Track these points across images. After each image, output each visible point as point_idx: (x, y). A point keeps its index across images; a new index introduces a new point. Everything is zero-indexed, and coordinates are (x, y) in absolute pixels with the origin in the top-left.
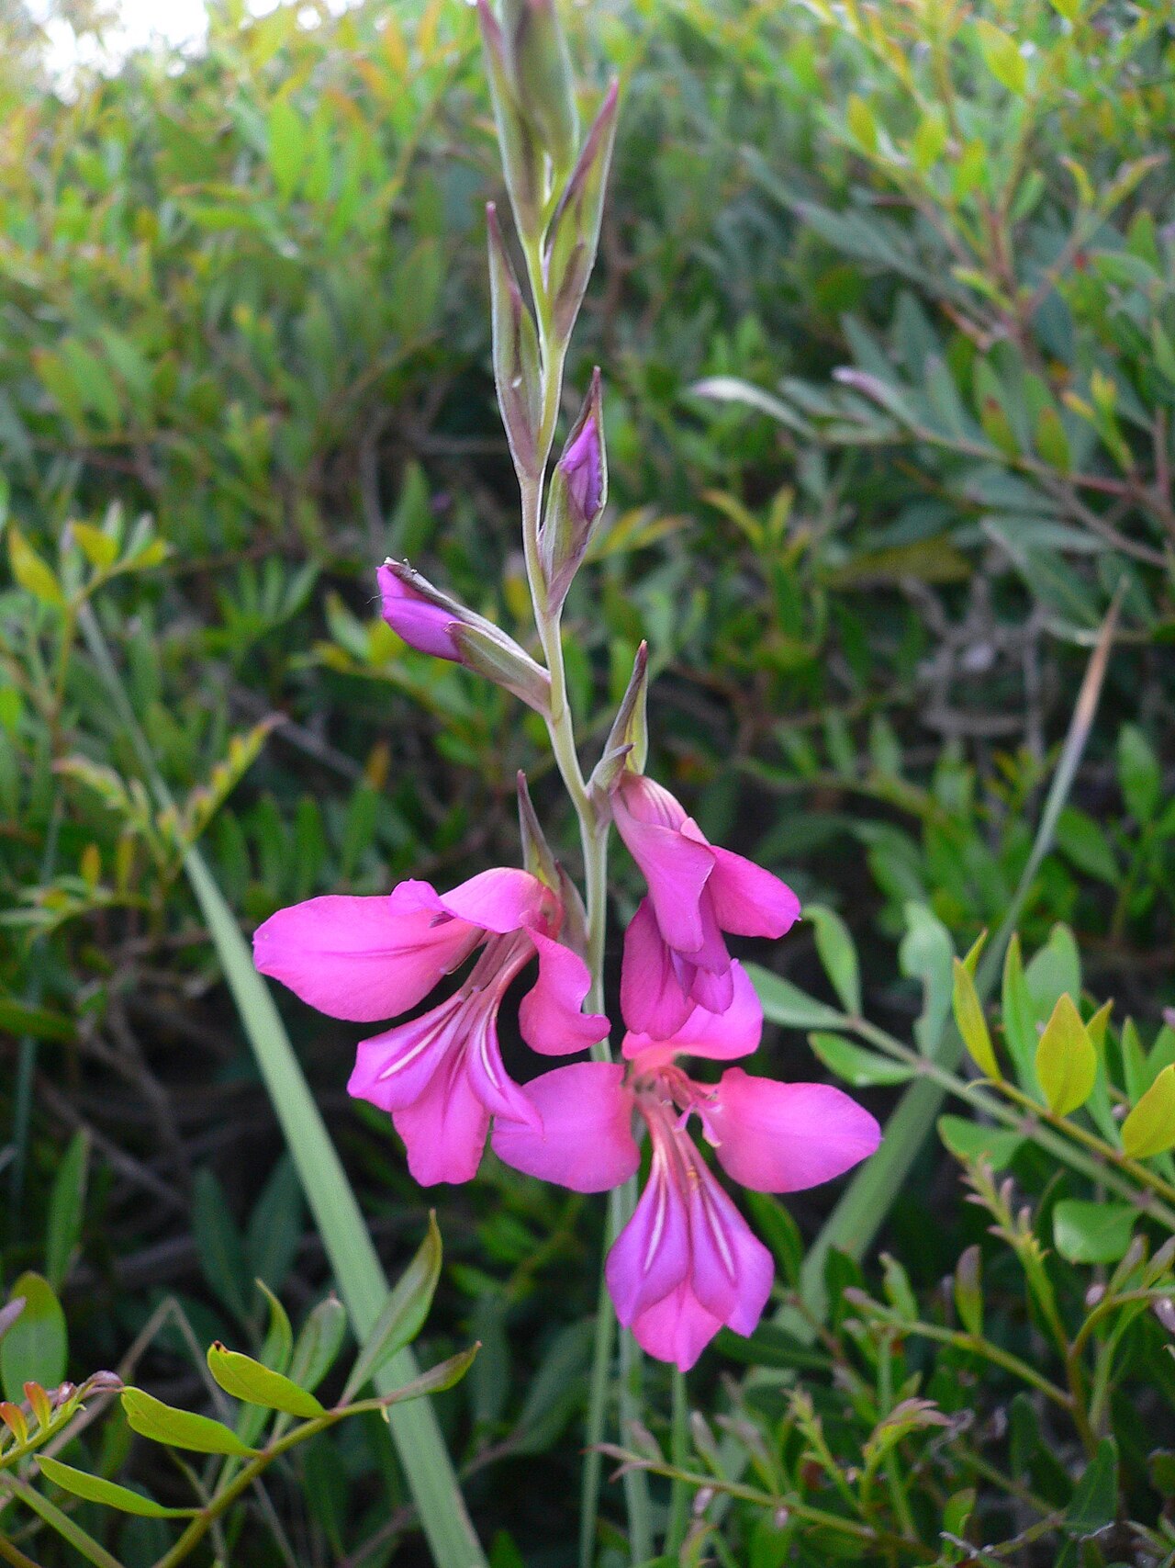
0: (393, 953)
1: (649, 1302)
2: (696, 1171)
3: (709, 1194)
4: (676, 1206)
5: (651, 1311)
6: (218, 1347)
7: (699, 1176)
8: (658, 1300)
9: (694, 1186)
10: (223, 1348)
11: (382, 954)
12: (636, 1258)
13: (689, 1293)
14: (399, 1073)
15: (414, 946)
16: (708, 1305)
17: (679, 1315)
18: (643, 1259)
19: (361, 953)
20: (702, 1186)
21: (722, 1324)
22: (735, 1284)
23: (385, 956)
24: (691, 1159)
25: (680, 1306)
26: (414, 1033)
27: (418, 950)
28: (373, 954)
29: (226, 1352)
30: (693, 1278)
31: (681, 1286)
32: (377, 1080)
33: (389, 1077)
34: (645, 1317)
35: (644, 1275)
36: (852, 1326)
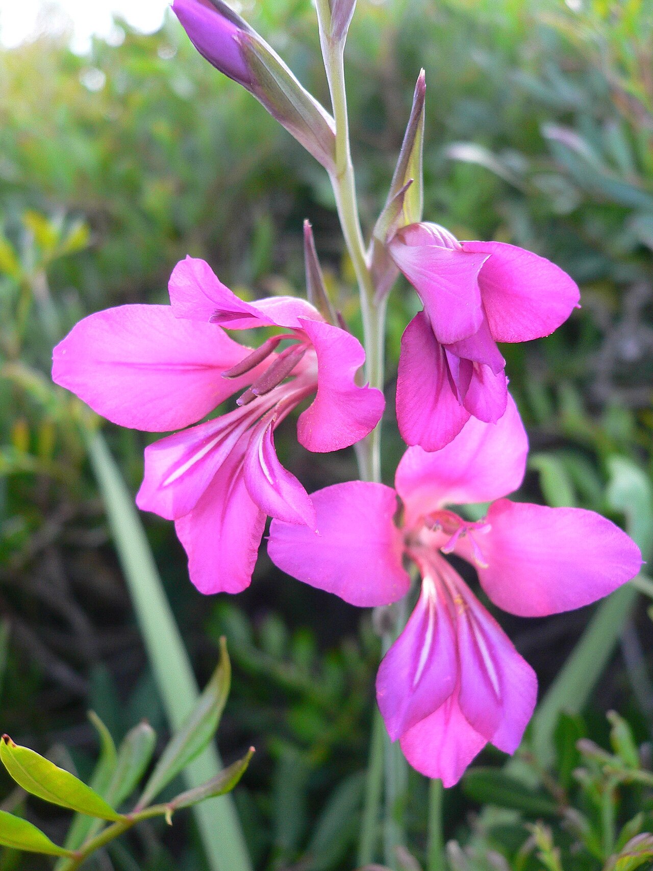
0: (182, 368)
1: (417, 716)
2: (463, 598)
3: (476, 618)
4: (444, 625)
5: (419, 726)
6: (6, 741)
7: (465, 603)
8: (425, 716)
9: (461, 611)
10: (11, 742)
11: (170, 367)
12: (405, 673)
13: (456, 709)
14: (181, 479)
15: (202, 365)
16: (474, 722)
17: (445, 732)
18: (412, 675)
19: (150, 365)
20: (468, 611)
21: (485, 742)
22: (500, 702)
23: (172, 370)
24: (457, 589)
25: (447, 722)
26: (196, 440)
27: (206, 369)
28: (159, 367)
29: (14, 746)
30: (460, 694)
31: (449, 701)
32: (161, 487)
33: (171, 484)
34: (413, 731)
35: (413, 689)
36: (581, 775)
